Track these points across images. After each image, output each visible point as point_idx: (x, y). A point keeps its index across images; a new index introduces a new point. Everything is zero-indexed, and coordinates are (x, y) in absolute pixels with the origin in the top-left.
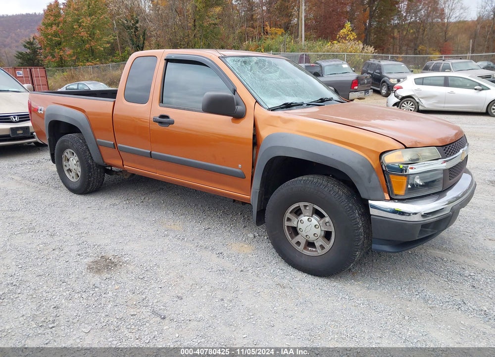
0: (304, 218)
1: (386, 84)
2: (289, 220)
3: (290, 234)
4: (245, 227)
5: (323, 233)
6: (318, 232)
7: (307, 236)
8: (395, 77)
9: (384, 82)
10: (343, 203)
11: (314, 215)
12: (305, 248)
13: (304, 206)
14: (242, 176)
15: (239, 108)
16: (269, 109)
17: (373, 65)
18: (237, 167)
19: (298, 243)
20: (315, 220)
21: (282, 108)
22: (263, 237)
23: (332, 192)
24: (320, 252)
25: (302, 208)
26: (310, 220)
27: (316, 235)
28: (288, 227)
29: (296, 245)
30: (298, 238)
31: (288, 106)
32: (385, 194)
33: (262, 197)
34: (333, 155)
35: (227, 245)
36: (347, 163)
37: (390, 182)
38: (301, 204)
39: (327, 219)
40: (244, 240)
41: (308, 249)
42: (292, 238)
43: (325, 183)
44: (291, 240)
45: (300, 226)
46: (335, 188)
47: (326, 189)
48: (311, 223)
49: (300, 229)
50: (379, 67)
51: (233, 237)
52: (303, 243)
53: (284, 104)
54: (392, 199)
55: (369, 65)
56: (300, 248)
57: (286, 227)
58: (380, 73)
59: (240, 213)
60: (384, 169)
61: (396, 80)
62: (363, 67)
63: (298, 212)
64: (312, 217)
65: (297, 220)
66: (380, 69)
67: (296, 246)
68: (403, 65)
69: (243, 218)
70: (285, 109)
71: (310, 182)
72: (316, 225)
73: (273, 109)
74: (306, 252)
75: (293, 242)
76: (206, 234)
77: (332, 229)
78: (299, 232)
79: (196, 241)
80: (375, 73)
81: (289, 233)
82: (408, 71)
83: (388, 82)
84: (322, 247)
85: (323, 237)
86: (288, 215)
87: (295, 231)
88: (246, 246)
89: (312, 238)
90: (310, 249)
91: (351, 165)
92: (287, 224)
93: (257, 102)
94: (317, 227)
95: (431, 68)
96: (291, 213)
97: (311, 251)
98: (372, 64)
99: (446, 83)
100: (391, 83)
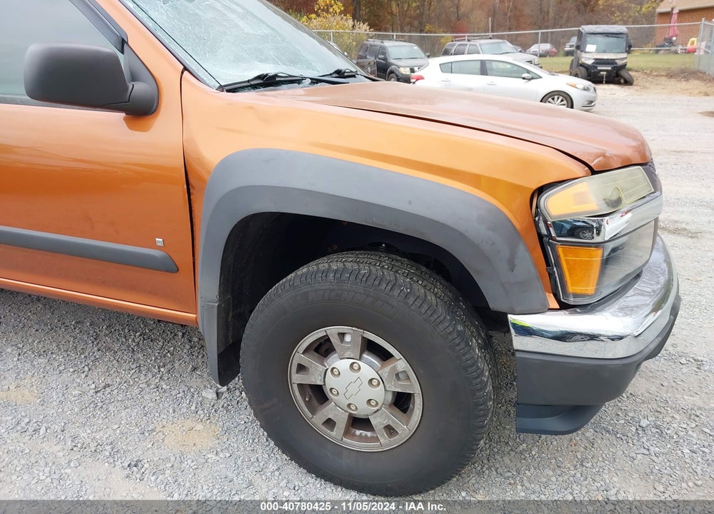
0: (340, 363)
1: (395, 76)
2: (301, 368)
3: (308, 404)
4: (194, 369)
5: (390, 398)
6: (380, 395)
7: (349, 405)
8: (407, 65)
9: (392, 72)
10: (441, 327)
11: (365, 356)
12: (347, 433)
13: (339, 334)
14: (171, 268)
15: (139, 88)
16: (221, 88)
17: (373, 47)
18: (154, 246)
19: (330, 423)
20: (368, 367)
21: (255, 87)
22: (237, 393)
23: (411, 300)
24: (385, 442)
25: (335, 340)
26: (356, 366)
27: (373, 403)
28: (301, 386)
29: (324, 428)
30: (328, 411)
31: (267, 82)
32: (547, 294)
33: (228, 315)
34: (410, 203)
35: (153, 430)
36: (450, 222)
37: (558, 264)
38: (332, 331)
39: (401, 364)
40: (193, 408)
41: (354, 435)
42: (313, 411)
43: (389, 275)
44: (310, 415)
45: (331, 382)
46: (415, 286)
47: (396, 292)
48: (357, 375)
49: (331, 389)
50: (383, 51)
51: (167, 405)
52: (342, 421)
53: (259, 77)
54: (564, 306)
55: (368, 49)
56: (336, 434)
57: (295, 387)
58: (385, 59)
59: (180, 334)
60: (544, 231)
61: (408, 69)
62: (359, 51)
63: (323, 349)
64: (360, 359)
65: (321, 368)
66: (384, 53)
67: (325, 431)
68: (416, 48)
69: (188, 347)
70: (262, 89)
71: (353, 277)
72: (371, 380)
73: (233, 89)
74: (350, 443)
75: (317, 420)
76: (100, 404)
77: (414, 388)
78: (329, 395)
79: (72, 430)
80: (378, 60)
81: (305, 400)
82: (423, 55)
83: (397, 73)
84: (390, 430)
85: (390, 405)
86: (299, 357)
87: (318, 394)
88: (199, 427)
89: (362, 410)
90: (358, 432)
91: (461, 227)
92: (297, 378)
93: (185, 69)
94: (375, 382)
95: (453, 52)
96: (305, 352)
97: (361, 438)
98: (371, 46)
99: (484, 69)
100: (402, 74)
